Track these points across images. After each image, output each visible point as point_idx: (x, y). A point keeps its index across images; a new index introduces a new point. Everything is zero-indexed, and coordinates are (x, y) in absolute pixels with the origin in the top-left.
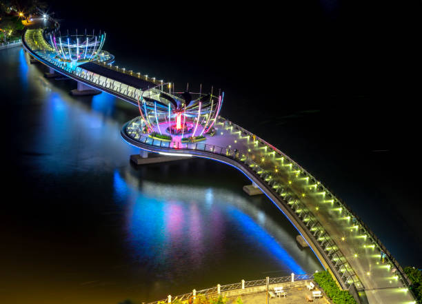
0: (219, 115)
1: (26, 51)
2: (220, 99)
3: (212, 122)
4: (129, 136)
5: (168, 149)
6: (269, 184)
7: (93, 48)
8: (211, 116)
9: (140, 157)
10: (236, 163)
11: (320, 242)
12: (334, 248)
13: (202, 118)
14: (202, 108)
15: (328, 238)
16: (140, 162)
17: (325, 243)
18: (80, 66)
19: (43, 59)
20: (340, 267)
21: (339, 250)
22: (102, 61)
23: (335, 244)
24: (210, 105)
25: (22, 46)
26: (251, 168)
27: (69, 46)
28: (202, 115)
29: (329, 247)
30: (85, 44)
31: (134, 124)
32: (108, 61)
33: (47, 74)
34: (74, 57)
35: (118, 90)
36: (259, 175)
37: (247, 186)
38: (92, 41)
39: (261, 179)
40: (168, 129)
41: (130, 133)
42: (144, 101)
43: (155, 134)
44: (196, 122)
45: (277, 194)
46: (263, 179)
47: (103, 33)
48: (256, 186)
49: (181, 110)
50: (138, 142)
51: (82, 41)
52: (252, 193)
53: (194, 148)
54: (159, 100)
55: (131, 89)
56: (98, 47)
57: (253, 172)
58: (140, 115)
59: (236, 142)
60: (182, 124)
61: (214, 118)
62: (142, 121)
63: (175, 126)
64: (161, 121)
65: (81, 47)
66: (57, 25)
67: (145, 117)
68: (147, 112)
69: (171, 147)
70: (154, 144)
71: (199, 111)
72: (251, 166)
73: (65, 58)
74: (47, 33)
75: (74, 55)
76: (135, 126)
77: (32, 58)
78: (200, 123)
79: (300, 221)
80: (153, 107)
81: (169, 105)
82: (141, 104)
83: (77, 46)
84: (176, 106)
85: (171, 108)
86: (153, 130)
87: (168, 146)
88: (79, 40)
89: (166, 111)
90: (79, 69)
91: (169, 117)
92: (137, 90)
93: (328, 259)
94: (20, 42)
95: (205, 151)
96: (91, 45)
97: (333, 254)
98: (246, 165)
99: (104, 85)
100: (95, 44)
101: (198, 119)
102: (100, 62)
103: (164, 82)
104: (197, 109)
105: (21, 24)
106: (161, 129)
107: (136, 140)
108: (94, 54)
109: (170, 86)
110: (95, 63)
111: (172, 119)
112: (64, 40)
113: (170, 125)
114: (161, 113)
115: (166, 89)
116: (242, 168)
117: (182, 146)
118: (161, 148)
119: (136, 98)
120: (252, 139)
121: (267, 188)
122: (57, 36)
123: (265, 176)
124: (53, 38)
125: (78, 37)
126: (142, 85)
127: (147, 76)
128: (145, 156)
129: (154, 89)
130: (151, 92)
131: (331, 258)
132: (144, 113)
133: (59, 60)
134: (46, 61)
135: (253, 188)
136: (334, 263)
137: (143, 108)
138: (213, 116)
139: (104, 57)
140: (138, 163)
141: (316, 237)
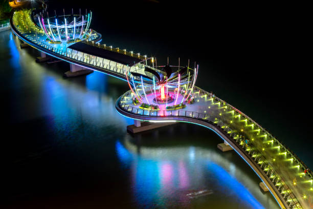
0: (195, 85)
1: (15, 35)
2: (196, 71)
3: (190, 91)
4: (123, 109)
5: (156, 117)
6: (237, 141)
7: (81, 27)
8: (189, 86)
9: (134, 126)
10: (211, 125)
11: (277, 187)
12: (288, 191)
13: (181, 88)
14: (181, 79)
15: (283, 183)
16: (135, 131)
17: (281, 188)
18: (70, 47)
19: (33, 43)
20: (293, 207)
21: (292, 193)
22: (90, 40)
23: (289, 188)
24: (188, 76)
25: (10, 29)
26: (223, 129)
27: (58, 26)
28: (181, 85)
29: (284, 190)
30: (73, 24)
31: (125, 98)
32: (96, 40)
33: (39, 58)
34: (63, 38)
35: (108, 68)
36: (229, 134)
37: (220, 144)
38: (79, 20)
39: (230, 138)
40: (154, 100)
41: (123, 106)
42: (132, 76)
43: (145, 106)
44: (177, 91)
45: (243, 149)
46: (232, 137)
47: (89, 12)
48: (227, 144)
49: (164, 82)
50: (131, 114)
51: (70, 21)
52: (224, 149)
53: (177, 115)
54: (144, 74)
55: (120, 65)
56: (85, 27)
57: (224, 132)
58: (130, 89)
59: (209, 107)
60: (165, 94)
61: (191, 88)
62: (132, 94)
63: (160, 97)
64: (148, 93)
65: (69, 27)
66: (45, 5)
67: (135, 91)
68: (136, 86)
69: (158, 115)
70: (145, 114)
71: (179, 82)
72: (223, 127)
73: (55, 40)
74: (35, 14)
75: (63, 36)
76: (127, 99)
77: (22, 42)
78: (180, 92)
79: (261, 171)
80: (140, 81)
81: (154, 78)
82: (130, 79)
83: (65, 26)
84: (159, 79)
85: (155, 81)
86: (142, 102)
87: (155, 115)
88: (67, 20)
89: (151, 83)
90: (69, 50)
91: (154, 89)
92: (125, 66)
93: (284, 201)
94: (8, 25)
95: (186, 117)
96: (79, 24)
97: (287, 196)
98: (218, 127)
99: (95, 64)
100: (82, 24)
101: (178, 89)
102: (90, 42)
103: (148, 57)
104: (177, 81)
105: (8, 5)
106: (148, 100)
107: (129, 112)
108: (83, 34)
109: (153, 61)
110: (85, 42)
111: (157, 91)
112: (52, 22)
113: (156, 96)
114: (147, 86)
115: (149, 63)
116: (216, 129)
117: (167, 114)
118: (151, 117)
119: (125, 73)
120: (222, 105)
121: (236, 145)
122: (45, 18)
123: (233, 135)
124: (41, 20)
125: (66, 17)
126: (129, 61)
127: (132, 52)
128: (139, 125)
129: (139, 64)
130: (137, 67)
131: (286, 199)
132: (133, 87)
133: (49, 42)
134: (36, 44)
135: (225, 145)
136: (289, 203)
137: (132, 82)
138: (190, 86)
139: (91, 36)
140: (134, 132)
141: (275, 183)
